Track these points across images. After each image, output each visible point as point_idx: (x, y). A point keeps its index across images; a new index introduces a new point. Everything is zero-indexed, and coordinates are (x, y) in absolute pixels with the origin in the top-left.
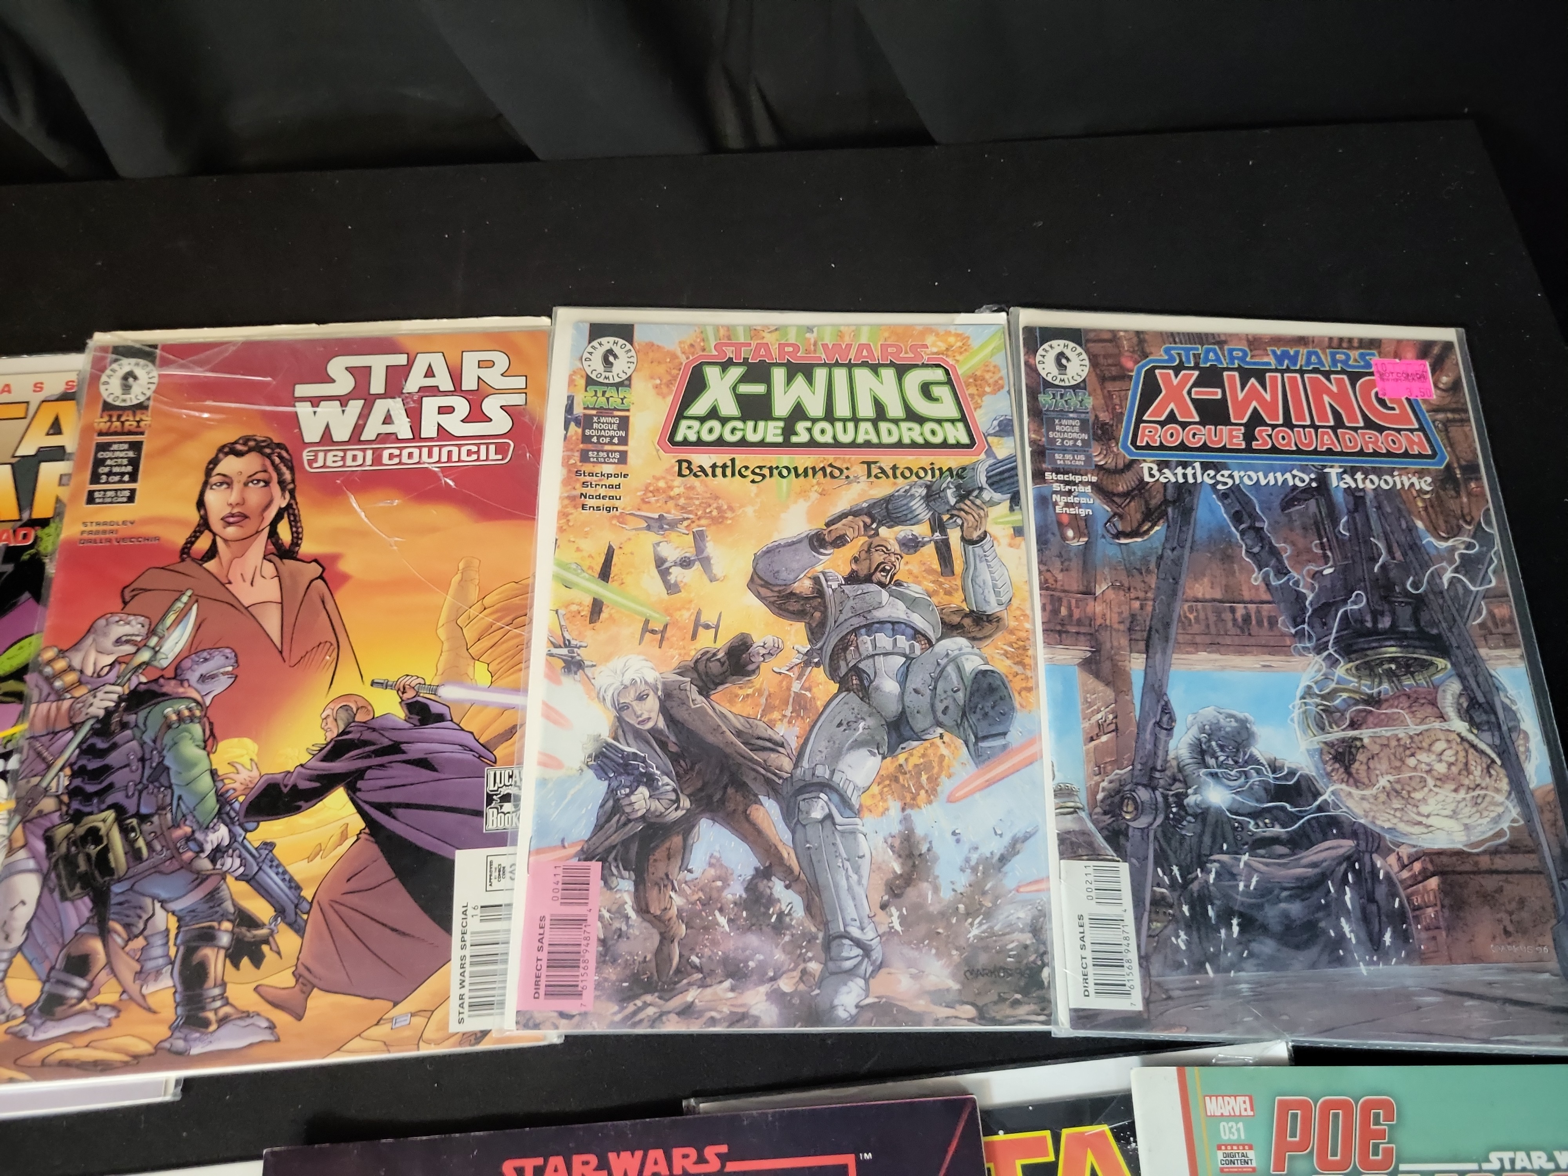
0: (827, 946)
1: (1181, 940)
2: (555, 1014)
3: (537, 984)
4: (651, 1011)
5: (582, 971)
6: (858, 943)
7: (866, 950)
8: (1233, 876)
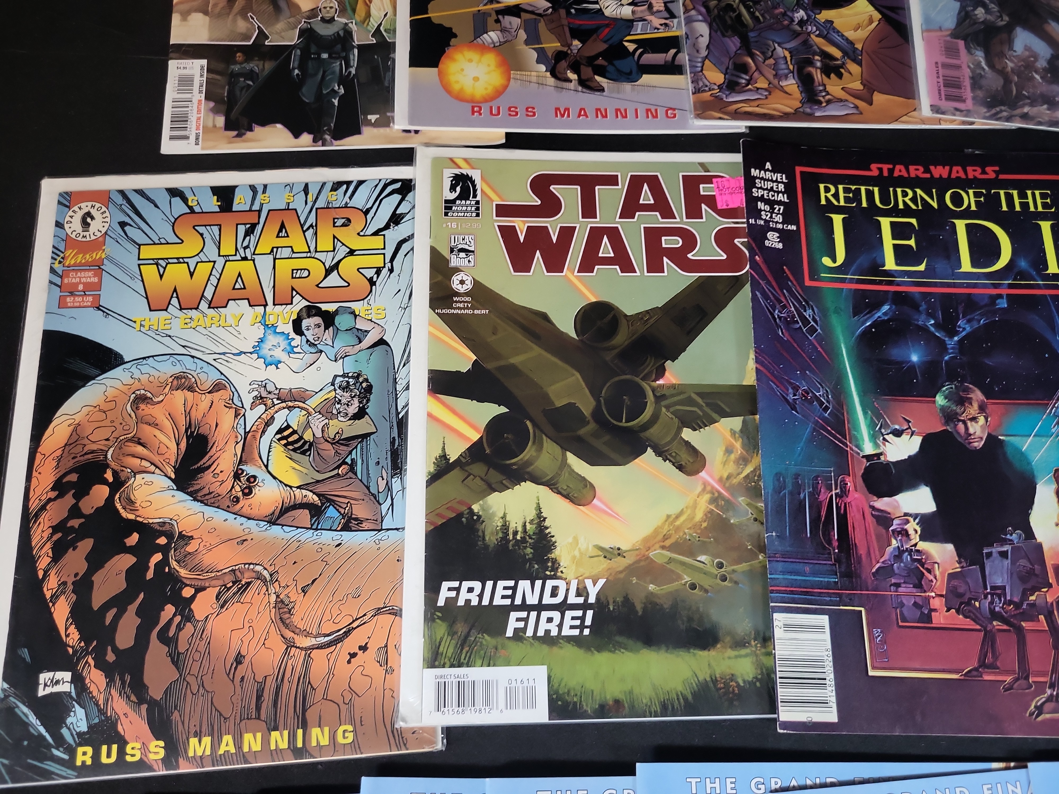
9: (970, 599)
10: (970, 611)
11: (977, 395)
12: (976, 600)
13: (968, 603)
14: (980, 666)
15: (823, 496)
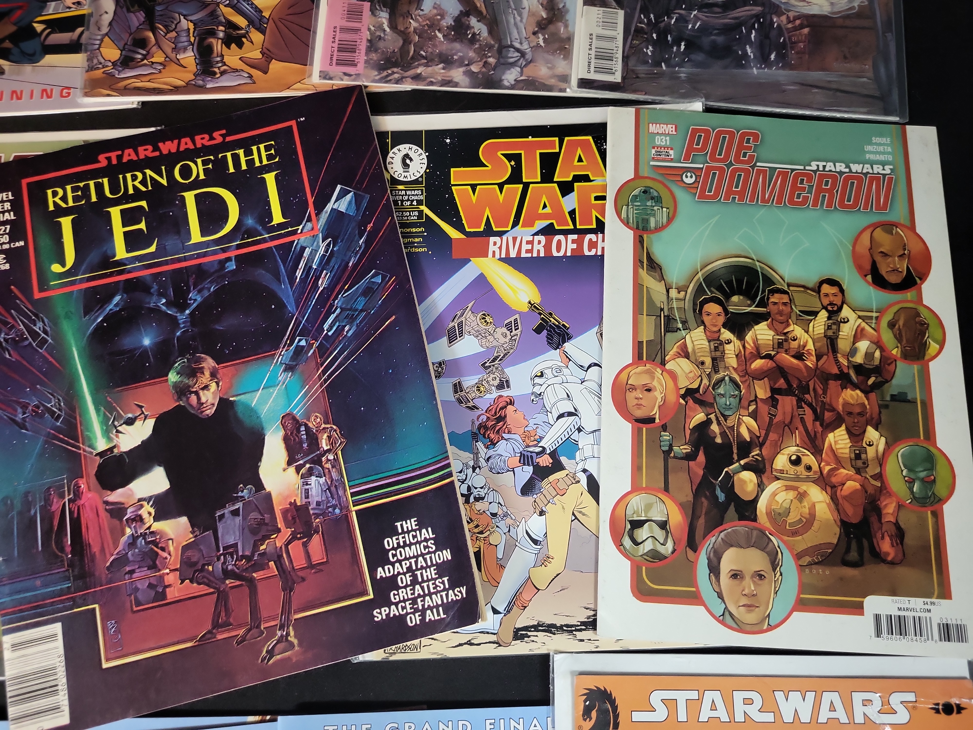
0: (500, 51)
1: (649, 51)
2: (342, 74)
3: (331, 59)
4: (396, 76)
5: (357, 54)
6: (518, 50)
7: (523, 54)
8: (687, 22)
9: (204, 565)
10: (204, 577)
11: (209, 363)
12: (209, 565)
13: (202, 570)
14: (213, 628)
15: (56, 506)
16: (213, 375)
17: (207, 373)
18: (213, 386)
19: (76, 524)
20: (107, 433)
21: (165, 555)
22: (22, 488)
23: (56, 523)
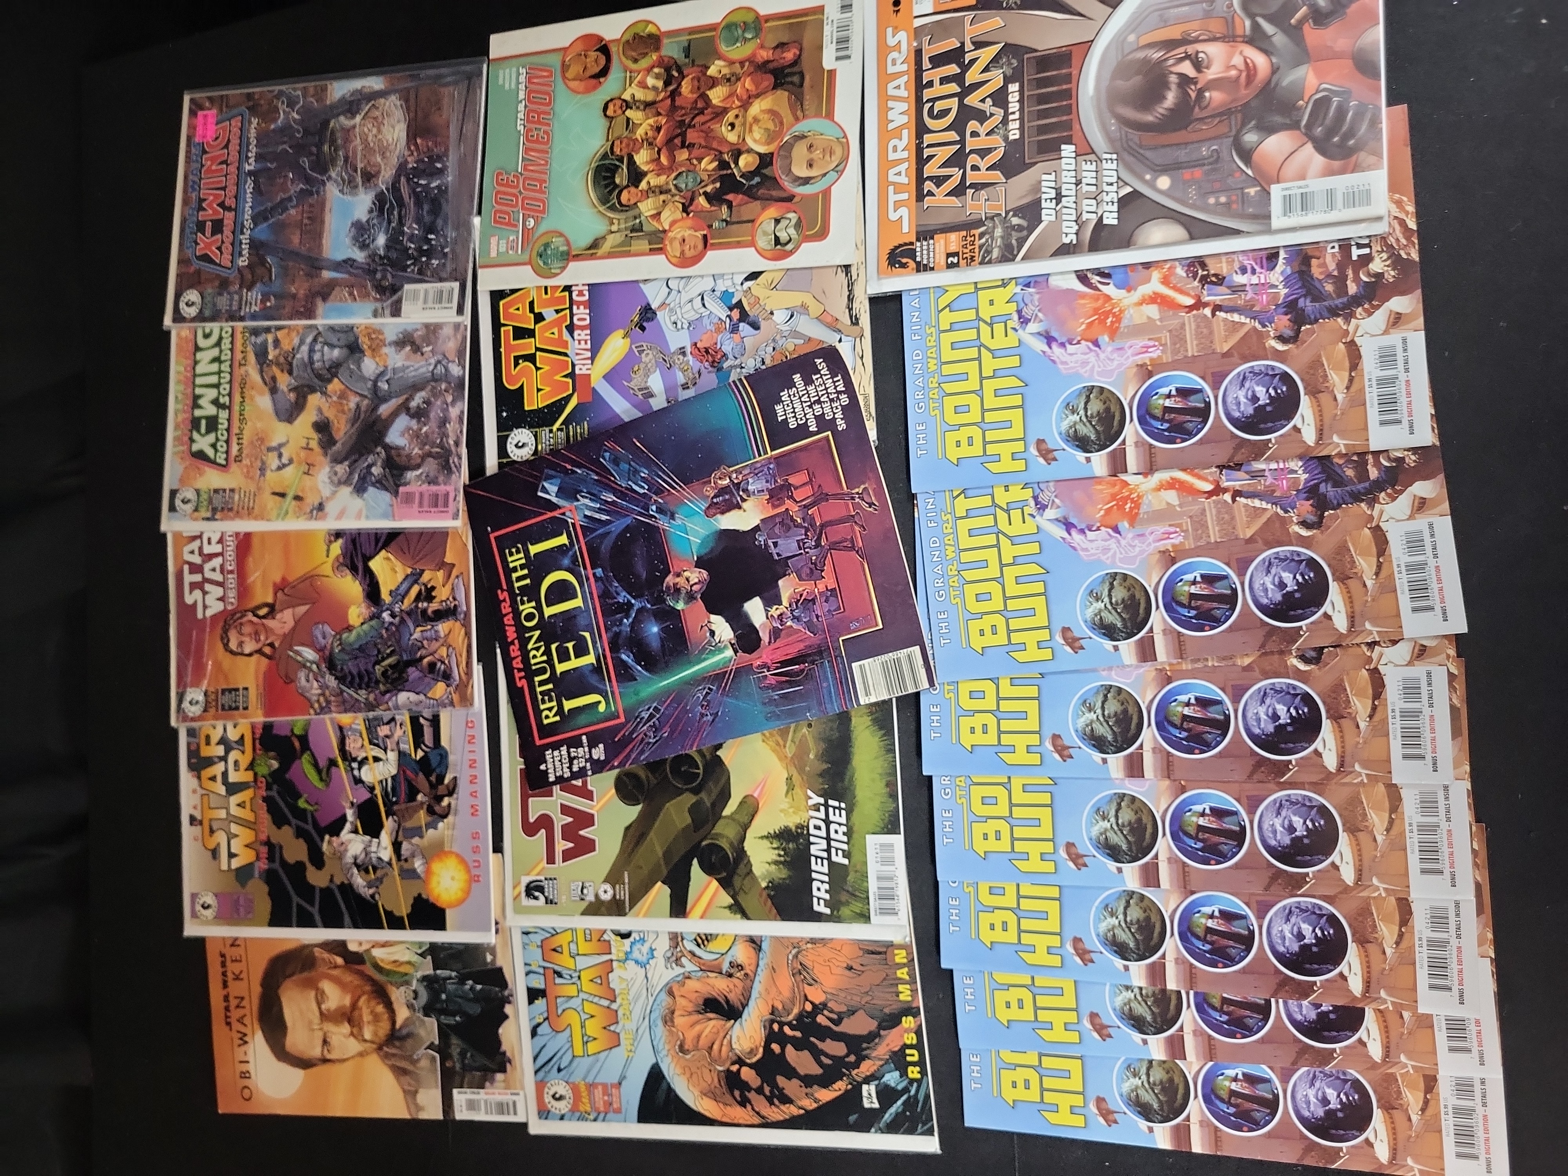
11: (670, 579)
15: (772, 680)
16: (678, 575)
17: (678, 580)
18: (686, 574)
19: (784, 664)
20: (721, 650)
21: (805, 593)
22: (760, 707)
23: (784, 679)
